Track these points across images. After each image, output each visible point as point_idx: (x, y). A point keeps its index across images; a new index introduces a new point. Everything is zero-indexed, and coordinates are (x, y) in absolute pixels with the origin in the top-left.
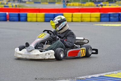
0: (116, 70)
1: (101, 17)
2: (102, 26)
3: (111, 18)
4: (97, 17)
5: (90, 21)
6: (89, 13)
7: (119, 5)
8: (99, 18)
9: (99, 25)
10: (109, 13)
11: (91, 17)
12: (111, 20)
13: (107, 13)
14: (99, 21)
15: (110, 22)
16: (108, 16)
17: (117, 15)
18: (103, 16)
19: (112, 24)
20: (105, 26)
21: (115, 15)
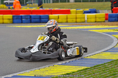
0: (29, 69)
1: (13, 19)
2: (15, 27)
3: (23, 20)
4: (9, 19)
5: (3, 23)
6: (2, 15)
7: (30, 8)
8: (12, 20)
9: (12, 26)
10: (21, 15)
11: (3, 19)
12: (23, 22)
13: (19, 15)
14: (12, 22)
15: (23, 24)
16: (20, 18)
17: (29, 17)
18: (15, 18)
19: (24, 25)
20: (18, 27)
21: (27, 17)
